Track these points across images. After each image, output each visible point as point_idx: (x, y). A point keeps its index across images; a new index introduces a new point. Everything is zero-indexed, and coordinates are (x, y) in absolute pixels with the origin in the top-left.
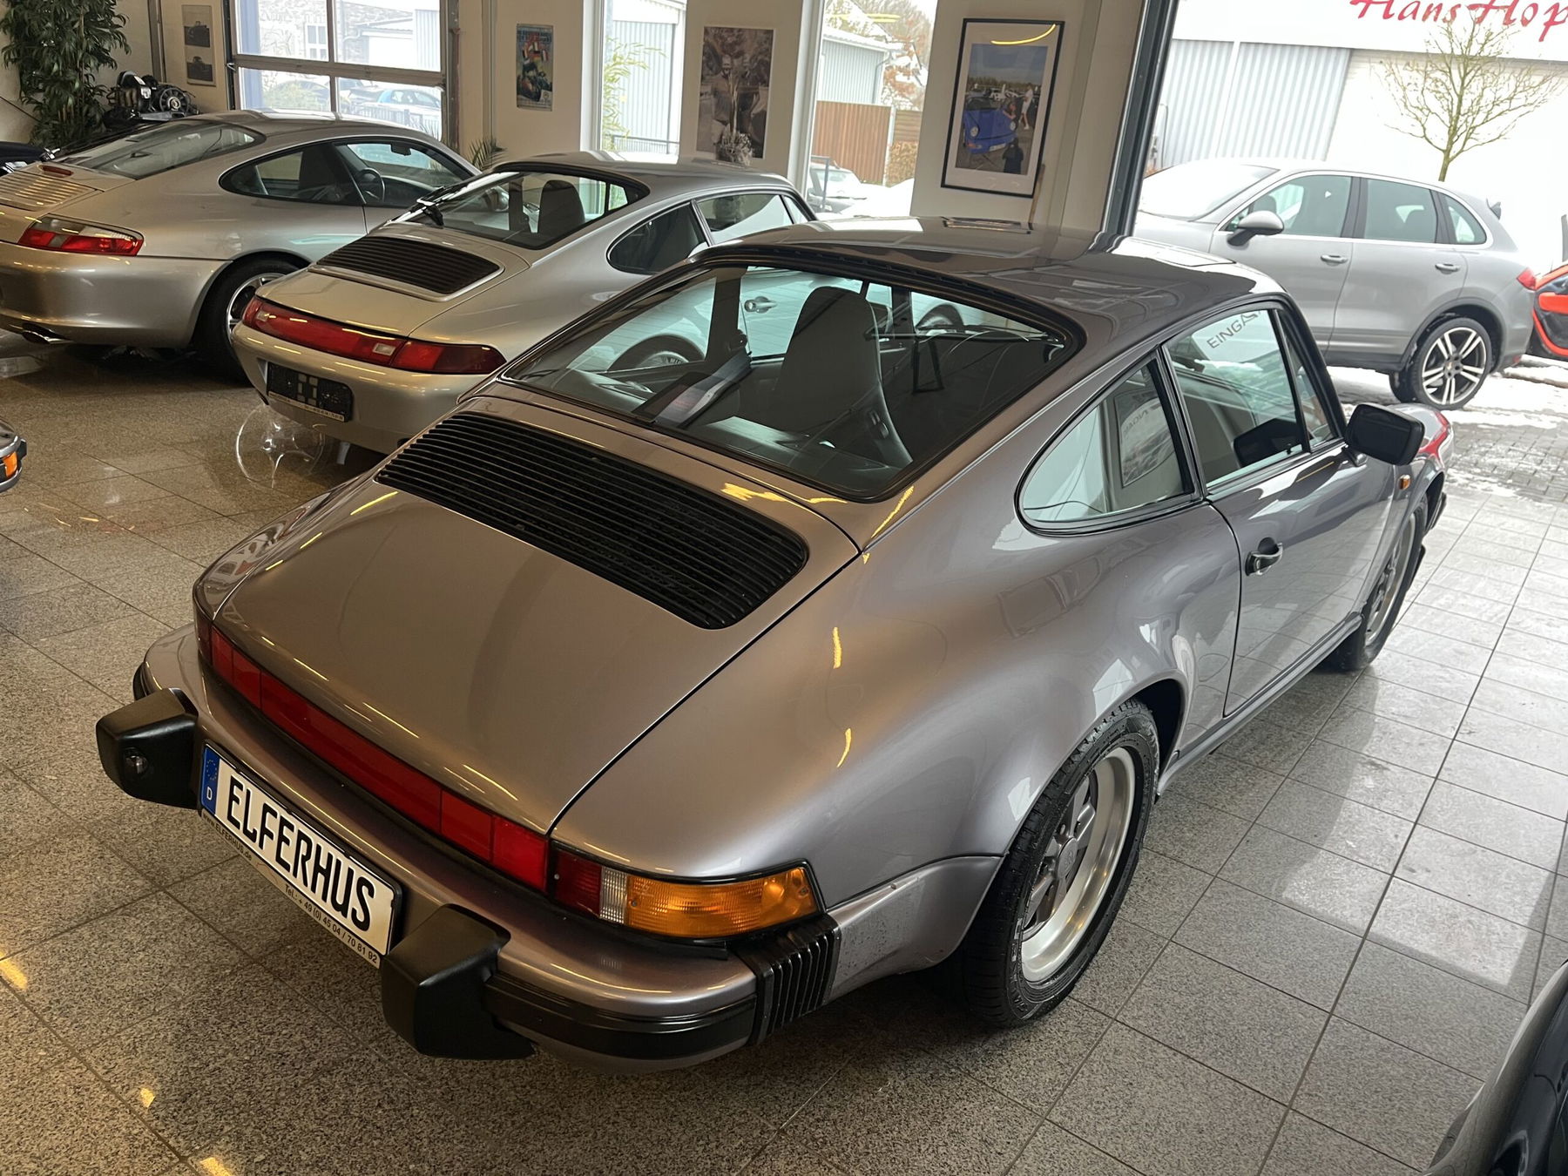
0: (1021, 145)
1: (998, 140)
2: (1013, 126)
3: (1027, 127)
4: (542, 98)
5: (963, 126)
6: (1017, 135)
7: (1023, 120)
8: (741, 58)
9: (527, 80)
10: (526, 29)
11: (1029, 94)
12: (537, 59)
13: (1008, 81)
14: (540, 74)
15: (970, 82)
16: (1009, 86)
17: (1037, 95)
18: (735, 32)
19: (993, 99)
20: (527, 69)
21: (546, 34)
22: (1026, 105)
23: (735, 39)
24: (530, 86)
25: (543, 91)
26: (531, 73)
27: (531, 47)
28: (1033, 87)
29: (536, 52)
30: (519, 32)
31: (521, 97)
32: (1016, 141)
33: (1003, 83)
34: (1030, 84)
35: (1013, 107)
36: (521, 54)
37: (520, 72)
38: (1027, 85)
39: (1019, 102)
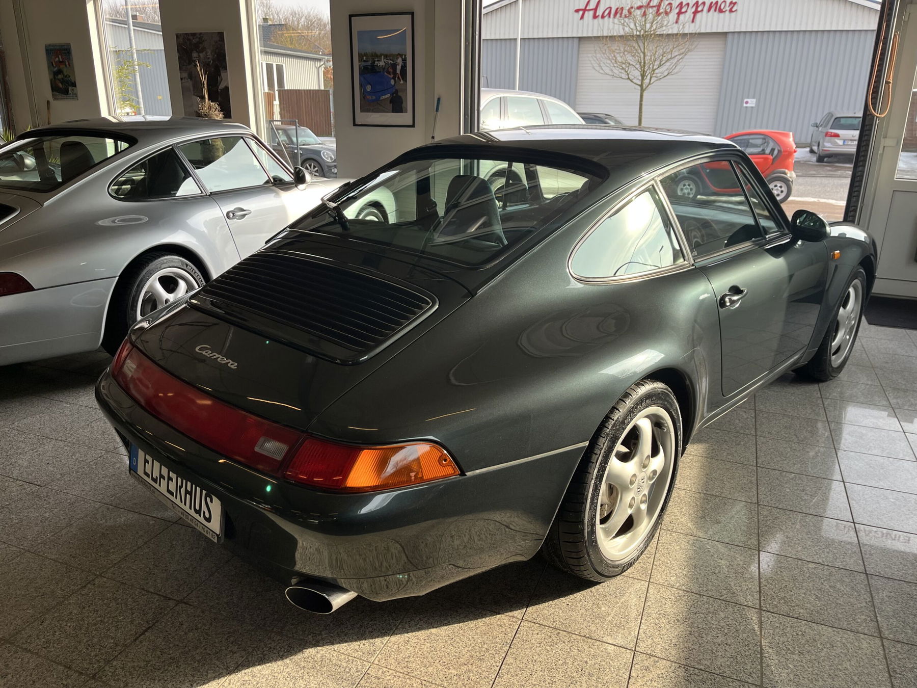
0: (400, 94)
1: (384, 92)
2: (392, 82)
3: (402, 82)
4: (70, 92)
5: (361, 85)
6: (397, 88)
7: (398, 78)
8: (204, 53)
9: (58, 82)
10: (51, 47)
11: (400, 60)
12: (61, 66)
13: (385, 53)
14: (66, 76)
15: (361, 56)
16: (386, 56)
17: (404, 60)
18: (198, 35)
19: (377, 66)
20: (56, 74)
21: (65, 49)
22: (399, 68)
23: (197, 40)
24: (60, 85)
25: (70, 88)
26: (60, 76)
27: (57, 59)
28: (401, 56)
29: (60, 62)
30: (47, 50)
31: (55, 93)
32: (397, 91)
33: (381, 55)
34: (399, 54)
35: (391, 70)
36: (50, 64)
37: (52, 77)
38: (397, 55)
39: (394, 66)
